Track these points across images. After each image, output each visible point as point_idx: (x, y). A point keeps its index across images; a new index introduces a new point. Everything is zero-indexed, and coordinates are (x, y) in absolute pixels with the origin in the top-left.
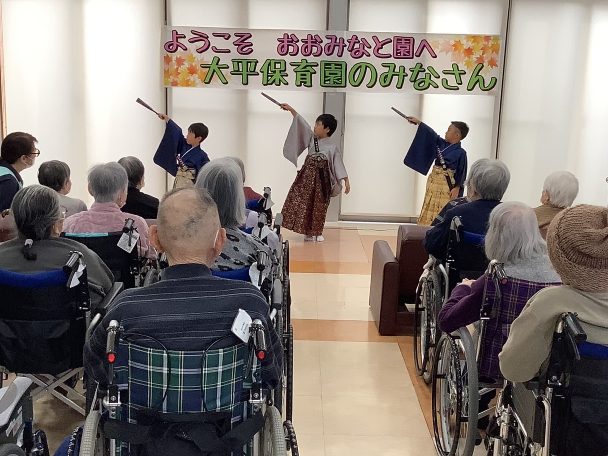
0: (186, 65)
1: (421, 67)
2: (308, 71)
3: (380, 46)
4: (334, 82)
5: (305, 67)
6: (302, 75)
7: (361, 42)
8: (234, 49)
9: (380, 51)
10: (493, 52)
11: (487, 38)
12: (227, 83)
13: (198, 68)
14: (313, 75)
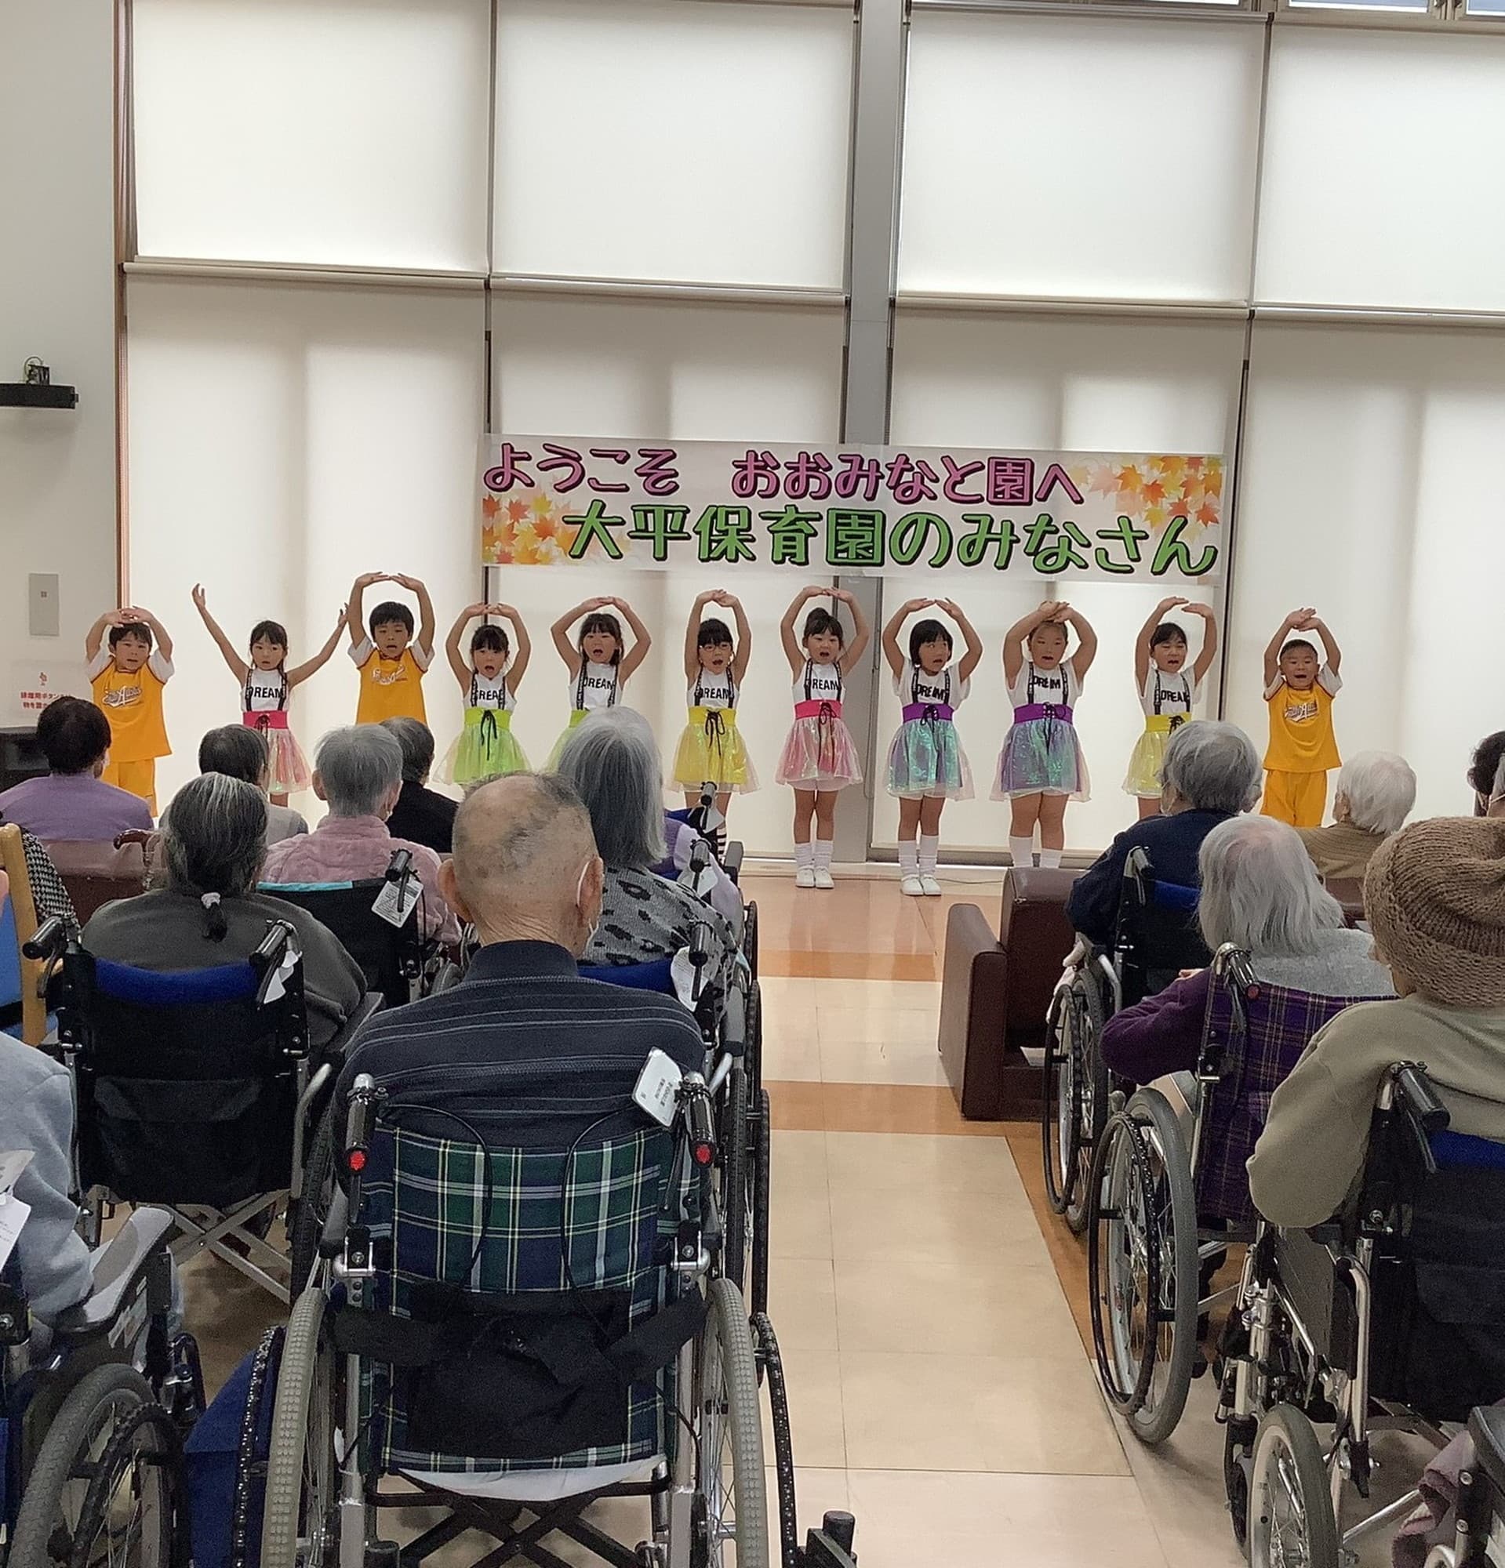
0: (532, 517)
1: (1049, 524)
2: (801, 531)
3: (960, 478)
4: (858, 555)
5: (792, 523)
6: (785, 539)
7: (917, 469)
8: (637, 483)
9: (959, 489)
10: (1206, 492)
11: (1194, 461)
12: (620, 556)
13: (556, 525)
14: (810, 539)
